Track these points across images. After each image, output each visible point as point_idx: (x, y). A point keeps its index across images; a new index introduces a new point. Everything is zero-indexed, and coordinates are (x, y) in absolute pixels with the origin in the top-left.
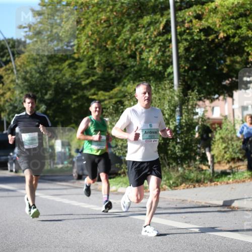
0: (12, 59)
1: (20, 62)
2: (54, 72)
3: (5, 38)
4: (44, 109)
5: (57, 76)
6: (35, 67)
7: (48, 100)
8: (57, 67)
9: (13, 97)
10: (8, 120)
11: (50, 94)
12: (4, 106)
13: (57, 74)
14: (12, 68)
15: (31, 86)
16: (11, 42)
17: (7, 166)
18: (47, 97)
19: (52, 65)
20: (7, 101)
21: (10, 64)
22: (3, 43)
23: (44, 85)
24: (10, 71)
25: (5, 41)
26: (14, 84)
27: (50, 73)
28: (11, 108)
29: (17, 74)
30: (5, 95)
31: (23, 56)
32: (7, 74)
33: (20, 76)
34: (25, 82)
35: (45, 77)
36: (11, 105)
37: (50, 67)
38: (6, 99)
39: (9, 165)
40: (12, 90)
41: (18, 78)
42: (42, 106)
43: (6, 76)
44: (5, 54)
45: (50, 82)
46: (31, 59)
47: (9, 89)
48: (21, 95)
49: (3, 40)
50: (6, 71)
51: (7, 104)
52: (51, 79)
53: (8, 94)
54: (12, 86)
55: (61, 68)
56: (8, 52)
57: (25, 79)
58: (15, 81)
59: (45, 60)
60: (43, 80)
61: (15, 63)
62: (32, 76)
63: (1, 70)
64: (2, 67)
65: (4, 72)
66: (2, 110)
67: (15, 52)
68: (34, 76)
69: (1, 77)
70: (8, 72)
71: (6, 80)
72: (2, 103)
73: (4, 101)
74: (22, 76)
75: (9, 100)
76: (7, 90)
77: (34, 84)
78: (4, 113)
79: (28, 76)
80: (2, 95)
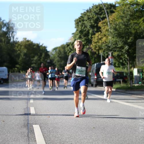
0: (107, 16)
1: (112, 18)
2: (134, 25)
3: (102, 3)
4: (128, 48)
5: (136, 27)
6: (122, 22)
7: (130, 42)
8: (136, 21)
10: (103, 55)
11: (131, 39)
12: (101, 46)
13: (136, 26)
14: (107, 22)
15: (119, 34)
16: (106, 6)
17: (103, 84)
18: (129, 41)
19: (133, 20)
20: (103, 43)
21: (106, 20)
22: (101, 6)
23: (127, 33)
24: (106, 24)
25: (103, 5)
26: (108, 32)
27: (131, 25)
28: (106, 47)
29: (110, 25)
30: (102, 39)
31: (114, 14)
33: (112, 27)
34: (115, 31)
35: (128, 28)
36: (106, 45)
37: (131, 21)
38: (103, 41)
40: (107, 35)
41: (111, 28)
42: (126, 47)
43: (103, 27)
44: (102, 13)
45: (131, 31)
46: (120, 16)
47: (105, 35)
48: (113, 39)
49: (101, 4)
50: (103, 24)
52: (132, 29)
53: (104, 38)
55: (138, 22)
56: (105, 12)
57: (115, 29)
58: (109, 30)
59: (128, 17)
60: (127, 30)
61: (108, 18)
63: (100, 23)
64: (100, 21)
65: (102, 25)
66: (100, 48)
67: (109, 12)
68: (121, 27)
69: (100, 28)
70: (104, 25)
71: (103, 30)
72: (100, 44)
73: (101, 43)
74: (114, 27)
75: (105, 42)
76: (103, 36)
77: (121, 32)
78: (101, 50)
79: (117, 27)
80: (100, 39)
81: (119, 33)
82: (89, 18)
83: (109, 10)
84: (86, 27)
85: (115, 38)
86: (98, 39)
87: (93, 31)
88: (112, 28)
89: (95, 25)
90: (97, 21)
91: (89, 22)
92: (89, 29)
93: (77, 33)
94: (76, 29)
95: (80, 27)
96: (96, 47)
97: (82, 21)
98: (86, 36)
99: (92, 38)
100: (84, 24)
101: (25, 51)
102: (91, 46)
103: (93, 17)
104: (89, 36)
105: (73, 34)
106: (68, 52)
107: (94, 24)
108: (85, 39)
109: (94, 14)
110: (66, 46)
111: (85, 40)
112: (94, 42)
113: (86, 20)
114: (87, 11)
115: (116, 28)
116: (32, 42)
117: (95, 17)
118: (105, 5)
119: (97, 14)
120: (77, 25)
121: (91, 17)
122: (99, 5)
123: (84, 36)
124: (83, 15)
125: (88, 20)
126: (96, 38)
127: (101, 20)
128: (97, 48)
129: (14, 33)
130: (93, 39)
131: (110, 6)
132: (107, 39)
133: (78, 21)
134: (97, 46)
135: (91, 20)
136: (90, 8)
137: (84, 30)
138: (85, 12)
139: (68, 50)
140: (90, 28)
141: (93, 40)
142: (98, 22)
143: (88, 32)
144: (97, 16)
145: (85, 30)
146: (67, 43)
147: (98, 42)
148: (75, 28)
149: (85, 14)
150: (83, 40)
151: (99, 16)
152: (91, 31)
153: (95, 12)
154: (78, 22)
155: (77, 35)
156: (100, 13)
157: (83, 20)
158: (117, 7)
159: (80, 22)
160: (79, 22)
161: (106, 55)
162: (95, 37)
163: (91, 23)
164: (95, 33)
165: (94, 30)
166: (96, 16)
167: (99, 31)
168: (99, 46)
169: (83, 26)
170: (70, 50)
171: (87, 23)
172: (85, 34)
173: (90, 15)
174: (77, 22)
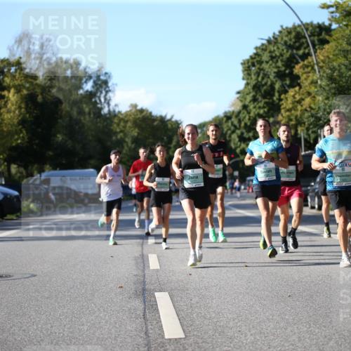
0: (312, 51)
1: (324, 57)
3: (302, 22)
6: (347, 62)
9: (315, 104)
10: (306, 136)
12: (301, 117)
14: (312, 63)
15: (340, 89)
16: (310, 28)
20: (306, 110)
21: (310, 59)
22: (298, 29)
24: (310, 68)
25: (303, 27)
26: (316, 87)
28: (312, 120)
29: (319, 72)
30: (303, 102)
31: (326, 46)
32: (306, 73)
33: (325, 75)
34: (332, 83)
36: (312, 116)
38: (304, 107)
39: (309, 200)
40: (313, 95)
41: (321, 78)
43: (305, 76)
44: (302, 44)
46: (340, 50)
48: (326, 102)
49: (299, 26)
50: (304, 69)
51: (307, 114)
53: (308, 100)
54: (313, 89)
56: (307, 42)
57: (331, 79)
58: (317, 82)
61: (316, 56)
62: (341, 75)
63: (297, 67)
64: (297, 63)
65: (301, 70)
66: (299, 122)
67: (316, 42)
68: (344, 75)
69: (298, 77)
70: (306, 70)
71: (304, 81)
72: (299, 113)
73: (301, 110)
74: (327, 74)
75: (308, 109)
76: (306, 95)
77: (344, 86)
78: (301, 126)
79: (335, 74)
80: (299, 102)
81: (341, 87)
82: (272, 58)
83: (316, 38)
84: (266, 76)
85: (331, 98)
86: (293, 103)
87: (283, 86)
88: (323, 76)
89: (287, 71)
90: (290, 63)
91: (274, 65)
92: (274, 80)
93: (247, 91)
94: (245, 82)
95: (254, 77)
96: (291, 120)
97: (258, 64)
98: (268, 97)
99: (280, 100)
100: (262, 69)
101: (135, 133)
102: (280, 118)
103: (281, 55)
104: (273, 95)
105: (238, 93)
106: (229, 132)
107: (285, 70)
108: (266, 103)
109: (284, 47)
110: (225, 119)
111: (265, 105)
112: (284, 108)
113: (267, 62)
114: (269, 41)
115: (332, 76)
116: (151, 113)
117: (287, 55)
118: (307, 26)
119: (290, 47)
120: (246, 72)
121: (278, 54)
122: (295, 28)
123: (264, 97)
124: (259, 51)
125: (271, 62)
126: (290, 100)
127: (300, 61)
128: (293, 123)
129: (110, 94)
130: (283, 102)
131: (318, 30)
132: (314, 100)
133: (250, 64)
134: (293, 117)
135: (277, 61)
136: (274, 34)
137: (263, 83)
138: (263, 45)
139: (230, 129)
140: (277, 79)
141: (283, 104)
142: (293, 65)
143: (272, 86)
144: (290, 51)
145: (266, 84)
146: (225, 113)
147: (294, 108)
148: (243, 79)
149: (264, 47)
150: (261, 104)
151: (295, 51)
152: (277, 86)
153: (286, 42)
154: (249, 67)
155: (247, 94)
156: (297, 44)
157: (260, 62)
158: (334, 30)
159: (254, 65)
160: (252, 65)
161: (313, 136)
162: (286, 98)
163: (278, 67)
164: (287, 88)
165: (284, 83)
166: (287, 52)
167: (295, 84)
168: (296, 117)
169: (261, 75)
170: (233, 128)
171: (269, 68)
172: (265, 91)
173: (274, 51)
174: (247, 65)
